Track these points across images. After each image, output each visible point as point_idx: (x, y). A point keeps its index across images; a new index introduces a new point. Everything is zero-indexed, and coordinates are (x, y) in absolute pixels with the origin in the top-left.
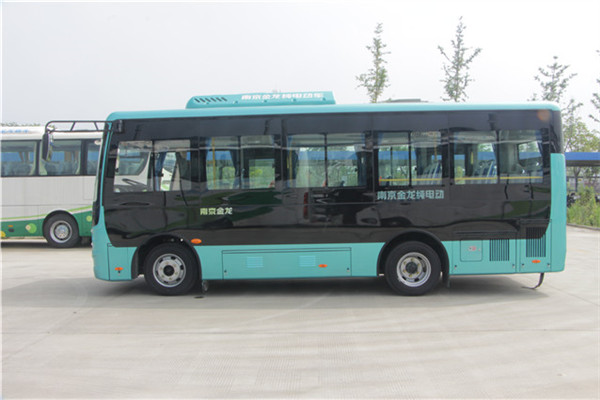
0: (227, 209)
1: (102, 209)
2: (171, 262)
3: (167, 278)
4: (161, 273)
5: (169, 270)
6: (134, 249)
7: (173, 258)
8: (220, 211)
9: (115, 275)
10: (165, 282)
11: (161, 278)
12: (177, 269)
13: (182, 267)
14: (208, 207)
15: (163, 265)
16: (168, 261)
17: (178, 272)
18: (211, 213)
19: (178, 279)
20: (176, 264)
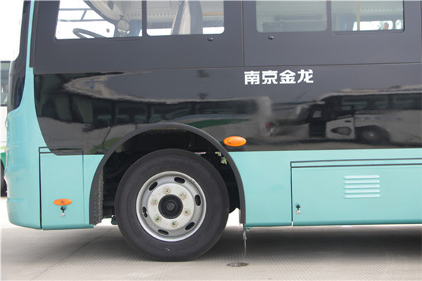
0: (302, 72)
1: (30, 74)
2: (176, 189)
3: (166, 223)
4: (154, 211)
5: (171, 206)
6: (99, 158)
7: (179, 180)
8: (288, 78)
9: (53, 216)
10: (163, 232)
11: (154, 222)
12: (188, 204)
13: (198, 200)
14: (260, 68)
15: (158, 194)
16: (168, 186)
17: (191, 211)
18: (268, 81)
19: (190, 226)
20: (187, 192)
